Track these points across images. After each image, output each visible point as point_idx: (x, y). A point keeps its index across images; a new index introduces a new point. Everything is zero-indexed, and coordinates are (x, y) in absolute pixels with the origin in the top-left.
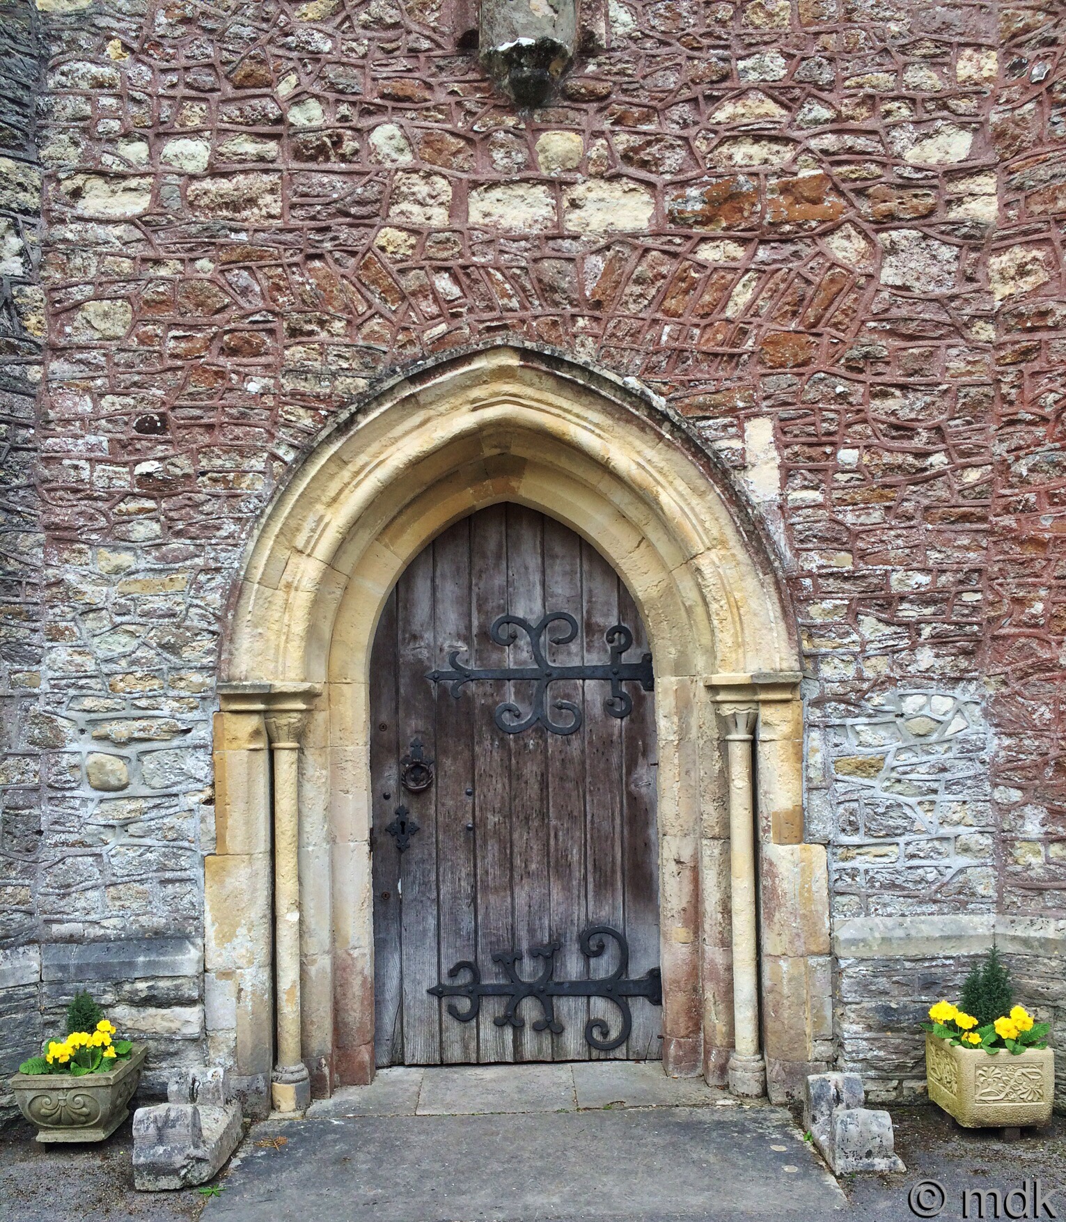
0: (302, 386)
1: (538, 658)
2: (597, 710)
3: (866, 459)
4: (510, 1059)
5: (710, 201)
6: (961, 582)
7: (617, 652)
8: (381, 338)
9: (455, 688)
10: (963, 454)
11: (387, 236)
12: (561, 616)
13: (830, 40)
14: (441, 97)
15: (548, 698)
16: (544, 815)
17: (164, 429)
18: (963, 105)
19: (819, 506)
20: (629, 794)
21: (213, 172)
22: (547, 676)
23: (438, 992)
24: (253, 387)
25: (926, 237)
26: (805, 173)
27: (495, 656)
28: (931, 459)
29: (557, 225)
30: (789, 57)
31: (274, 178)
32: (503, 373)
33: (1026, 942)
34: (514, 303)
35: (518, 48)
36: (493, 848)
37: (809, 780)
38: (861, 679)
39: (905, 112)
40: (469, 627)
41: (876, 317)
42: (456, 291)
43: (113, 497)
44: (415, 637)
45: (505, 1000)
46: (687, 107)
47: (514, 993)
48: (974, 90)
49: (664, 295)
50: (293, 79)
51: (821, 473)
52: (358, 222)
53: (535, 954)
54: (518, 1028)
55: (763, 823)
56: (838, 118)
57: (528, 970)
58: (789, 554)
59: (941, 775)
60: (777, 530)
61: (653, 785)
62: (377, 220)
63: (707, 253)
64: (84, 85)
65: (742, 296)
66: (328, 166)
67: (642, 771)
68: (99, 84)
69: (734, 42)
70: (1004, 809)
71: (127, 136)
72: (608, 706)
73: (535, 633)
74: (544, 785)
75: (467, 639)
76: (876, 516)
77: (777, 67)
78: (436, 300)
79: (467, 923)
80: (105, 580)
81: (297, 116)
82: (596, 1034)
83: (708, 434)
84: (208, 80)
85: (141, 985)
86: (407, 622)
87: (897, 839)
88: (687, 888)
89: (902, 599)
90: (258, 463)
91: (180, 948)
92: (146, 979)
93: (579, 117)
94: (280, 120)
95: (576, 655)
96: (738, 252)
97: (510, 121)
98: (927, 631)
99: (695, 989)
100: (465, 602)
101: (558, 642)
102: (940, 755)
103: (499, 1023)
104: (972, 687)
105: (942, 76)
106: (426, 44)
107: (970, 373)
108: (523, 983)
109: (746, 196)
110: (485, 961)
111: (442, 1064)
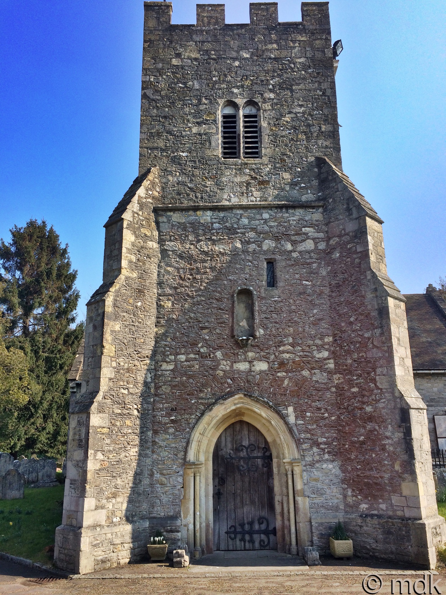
0: (202, 401)
1: (248, 454)
2: (260, 466)
3: (312, 415)
4: (243, 549)
5: (279, 364)
6: (333, 440)
7: (264, 453)
8: (217, 392)
9: (230, 461)
10: (331, 414)
11: (218, 372)
12: (252, 445)
13: (301, 335)
14: (229, 346)
15: (250, 463)
16: (249, 490)
17: (175, 410)
18: (326, 347)
19: (303, 424)
20: (268, 486)
21: (186, 361)
22: (249, 458)
23: (227, 533)
24: (193, 402)
25: (321, 371)
26: (297, 359)
27: (238, 454)
28: (325, 415)
29: (250, 370)
30: (293, 338)
31: (198, 362)
32: (241, 398)
33: (349, 519)
34: (243, 384)
35: (243, 339)
36: (239, 498)
37: (304, 483)
38: (313, 460)
39: (315, 348)
40: (233, 447)
41: (312, 387)
42: (232, 382)
43: (166, 424)
44: (222, 450)
45: (242, 535)
46: (274, 347)
47: (243, 533)
48: (328, 344)
49: (271, 382)
50: (201, 344)
51: (303, 417)
52: (213, 369)
53: (248, 523)
54: (245, 542)
55: (295, 492)
56: (303, 349)
57: (247, 527)
58: (298, 434)
59: (331, 482)
60: (295, 429)
61: (273, 483)
62: (217, 369)
63: (279, 374)
64: (163, 346)
65: (286, 382)
66: (207, 359)
67: (271, 480)
68: (166, 345)
69: (283, 336)
70: (344, 489)
71: (171, 354)
72: (263, 465)
73: (247, 448)
74: (249, 483)
75: (232, 450)
76: (315, 426)
77: (291, 340)
78: (228, 384)
79: (233, 516)
80: (163, 441)
81: (202, 350)
82: (262, 543)
83: (280, 409)
84: (186, 344)
85: (169, 528)
86: (220, 446)
87: (323, 496)
88: (280, 507)
89: (321, 443)
90: (193, 417)
91: (177, 520)
92: (170, 526)
93: (254, 350)
94: (199, 351)
95: (256, 454)
96: (284, 374)
97: (241, 351)
98: (326, 451)
99: (283, 531)
100: (232, 442)
101: (252, 450)
102: (331, 477)
103: (240, 540)
104: (336, 462)
105: (322, 341)
106: (226, 337)
107: (331, 398)
108: (246, 531)
109: (286, 364)
110: (237, 525)
111: (228, 550)
